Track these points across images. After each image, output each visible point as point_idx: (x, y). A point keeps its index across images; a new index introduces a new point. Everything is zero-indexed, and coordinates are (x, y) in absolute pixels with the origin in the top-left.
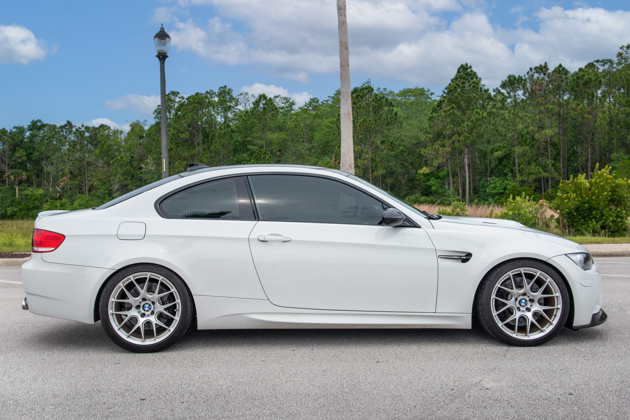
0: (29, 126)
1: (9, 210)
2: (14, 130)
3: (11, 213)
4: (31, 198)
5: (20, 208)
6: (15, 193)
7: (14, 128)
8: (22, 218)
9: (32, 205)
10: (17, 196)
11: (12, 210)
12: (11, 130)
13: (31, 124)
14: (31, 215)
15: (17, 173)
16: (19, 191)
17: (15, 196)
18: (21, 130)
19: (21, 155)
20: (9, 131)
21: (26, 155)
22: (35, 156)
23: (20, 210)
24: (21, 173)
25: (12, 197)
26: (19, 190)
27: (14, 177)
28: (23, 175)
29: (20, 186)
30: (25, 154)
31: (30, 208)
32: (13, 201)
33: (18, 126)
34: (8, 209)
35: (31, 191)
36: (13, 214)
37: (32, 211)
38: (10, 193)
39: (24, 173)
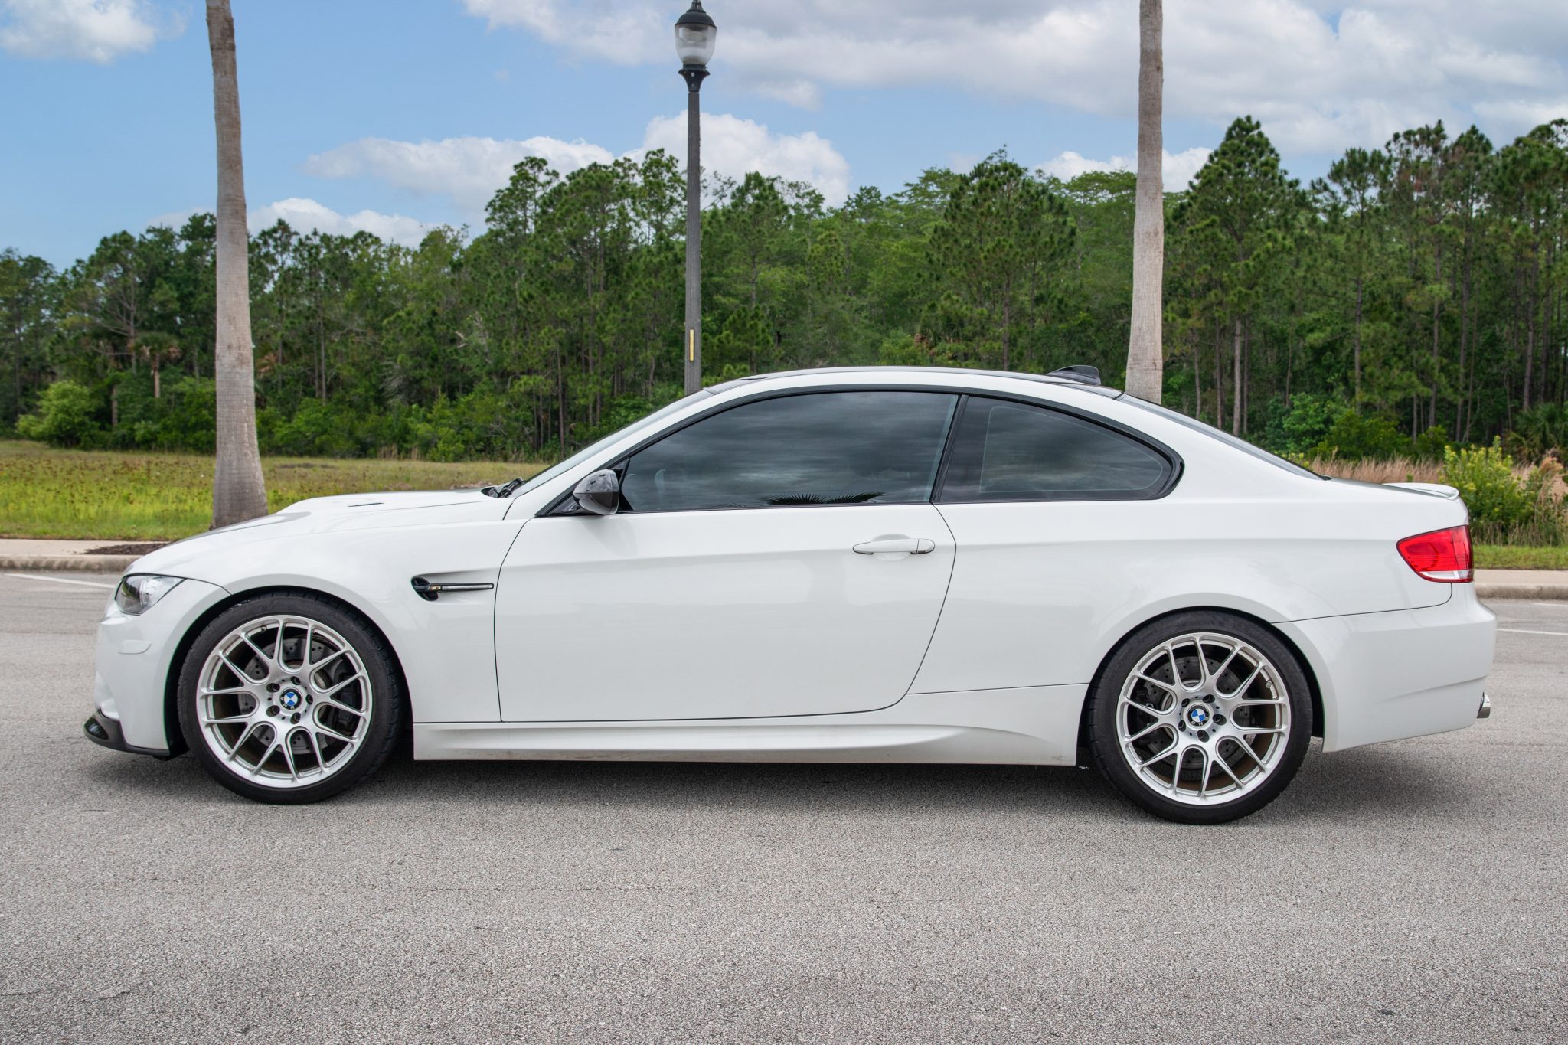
0: (185, 228)
1: (139, 429)
2: (150, 236)
3: (144, 436)
4: (190, 403)
5: (164, 424)
6: (153, 388)
7: (149, 231)
8: (172, 448)
9: (193, 420)
10: (158, 395)
11: (145, 428)
12: (142, 236)
13: (190, 223)
14: (191, 441)
15: (156, 340)
16: (161, 384)
17: (153, 395)
18: (165, 236)
19: (166, 297)
20: (137, 239)
21: (178, 299)
22: (200, 302)
23: (165, 428)
24: (166, 342)
25: (145, 396)
26: (163, 381)
27: (151, 351)
28: (171, 346)
29: (166, 372)
30: (176, 295)
31: (190, 425)
32: (148, 408)
33: (157, 226)
34: (137, 426)
35: (191, 385)
36: (149, 437)
37: (194, 432)
38: (142, 388)
39: (175, 342)
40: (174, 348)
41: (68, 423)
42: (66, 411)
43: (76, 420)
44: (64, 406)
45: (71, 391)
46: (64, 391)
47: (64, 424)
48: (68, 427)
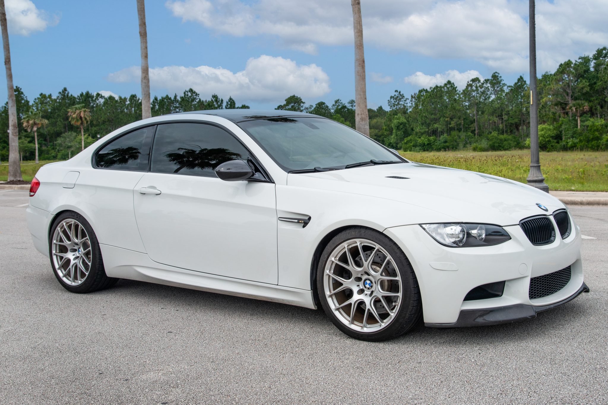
0: (594, 55)
1: (570, 142)
2: (580, 60)
3: (571, 145)
4: (591, 129)
5: (580, 139)
6: (577, 125)
7: (579, 58)
8: (582, 149)
9: (591, 137)
10: (579, 127)
11: (572, 141)
12: (576, 61)
13: (596, 53)
14: (590, 146)
15: (579, 105)
16: (580, 122)
17: (577, 127)
18: (586, 60)
19: (584, 85)
20: (574, 62)
21: (589, 85)
22: (598, 86)
23: (581, 141)
24: (582, 104)
25: (573, 128)
26: (581, 121)
27: (576, 109)
28: (584, 106)
29: (582, 117)
30: (588, 84)
31: (590, 139)
32: (575, 133)
33: (583, 56)
34: (569, 140)
35: (593, 122)
36: (573, 145)
37: (592, 142)
38: (572, 124)
39: (586, 104)
40: (586, 107)
41: (544, 141)
42: (543, 136)
43: (547, 140)
44: (542, 134)
45: (545, 128)
46: (543, 128)
47: (542, 141)
48: (544, 143)
